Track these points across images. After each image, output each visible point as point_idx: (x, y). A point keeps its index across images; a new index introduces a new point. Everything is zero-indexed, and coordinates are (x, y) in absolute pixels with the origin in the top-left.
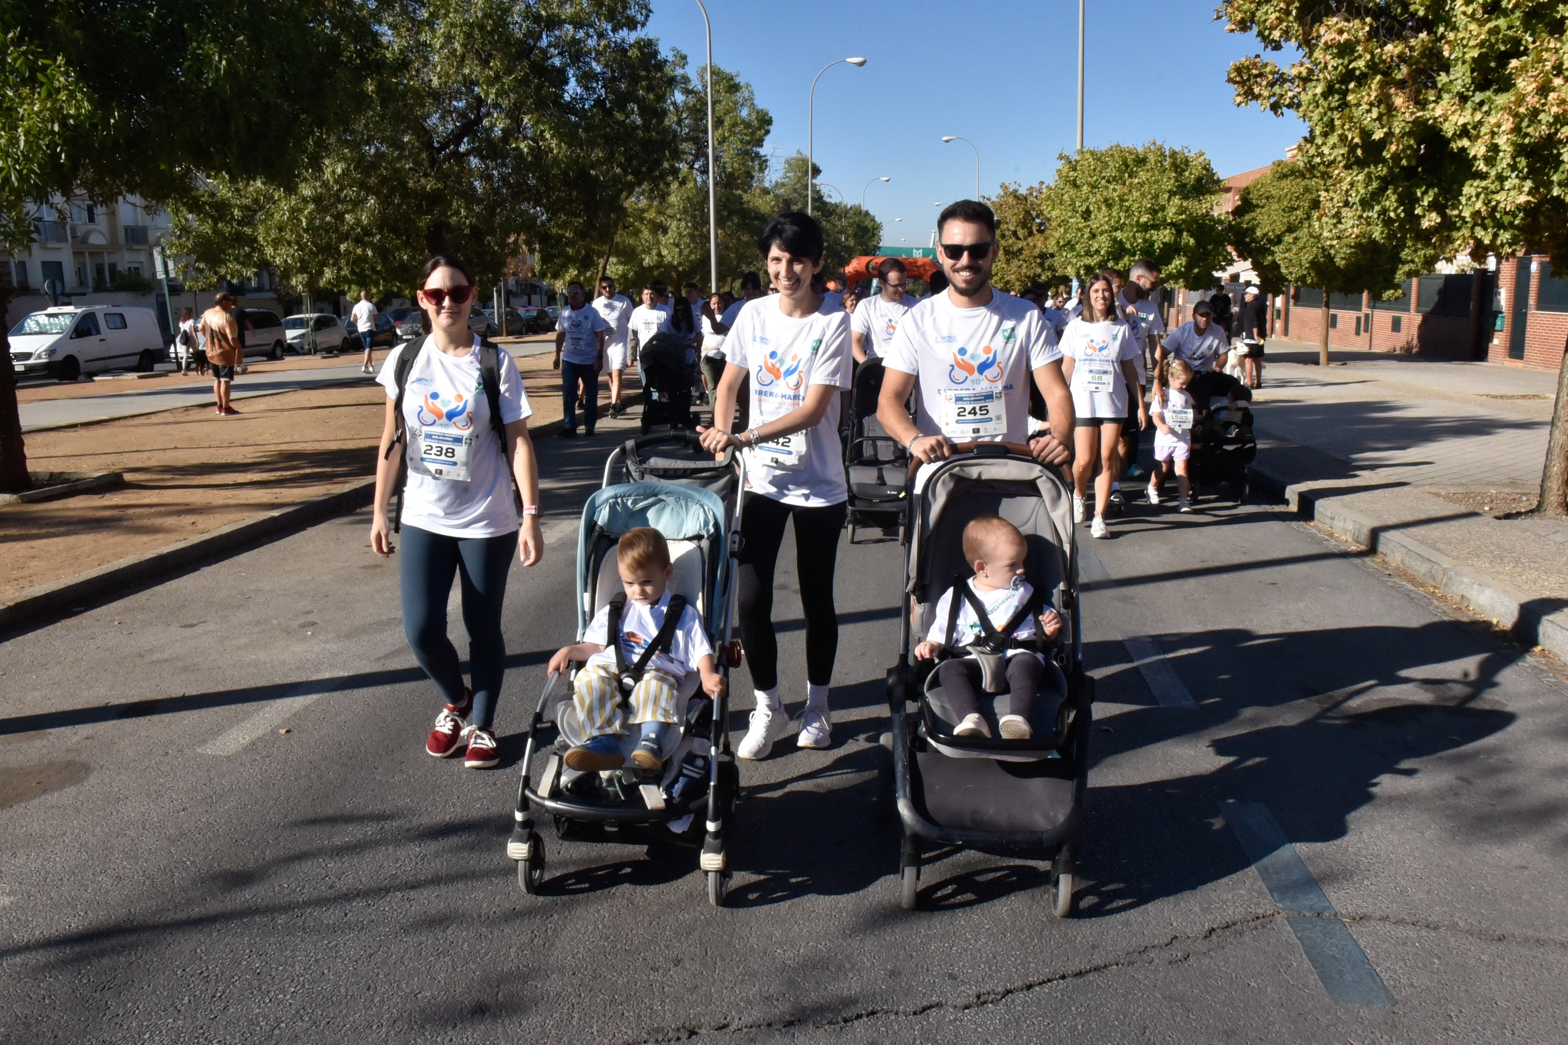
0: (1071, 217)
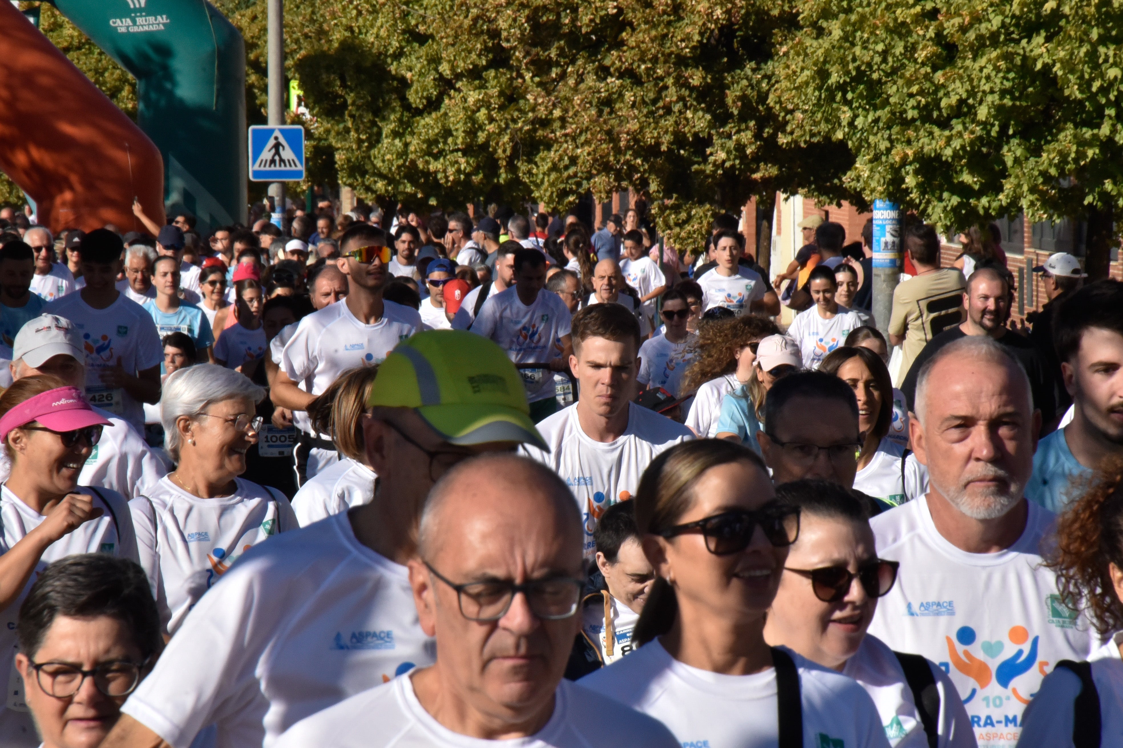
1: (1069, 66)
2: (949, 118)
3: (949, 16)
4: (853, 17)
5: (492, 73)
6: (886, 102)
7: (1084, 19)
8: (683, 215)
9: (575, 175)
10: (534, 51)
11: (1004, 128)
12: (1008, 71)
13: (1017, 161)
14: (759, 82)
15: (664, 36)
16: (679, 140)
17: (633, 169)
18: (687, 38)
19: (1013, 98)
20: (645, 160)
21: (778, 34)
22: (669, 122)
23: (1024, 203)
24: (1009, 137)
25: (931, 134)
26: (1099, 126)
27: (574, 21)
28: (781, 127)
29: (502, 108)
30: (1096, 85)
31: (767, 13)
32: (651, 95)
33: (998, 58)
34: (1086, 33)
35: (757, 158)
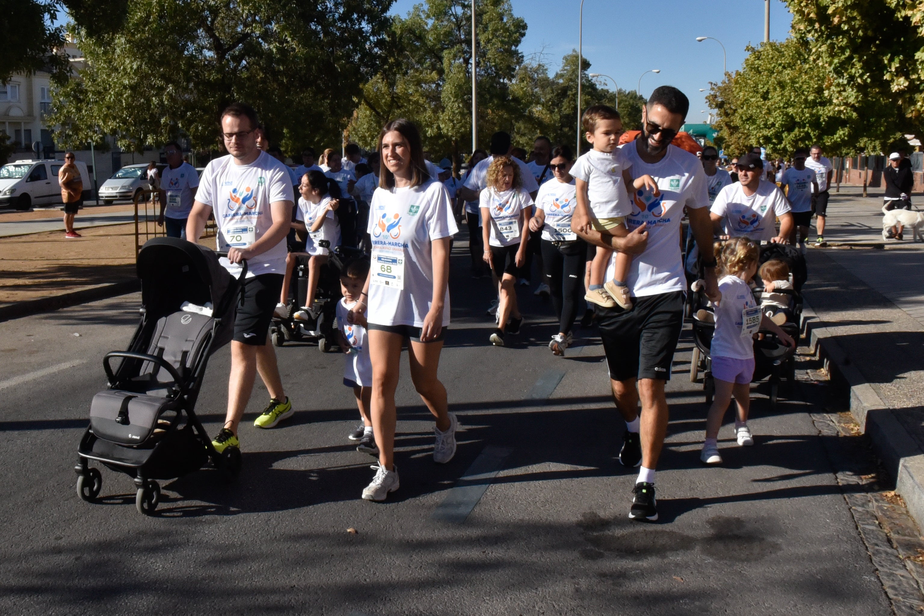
0: (752, 97)
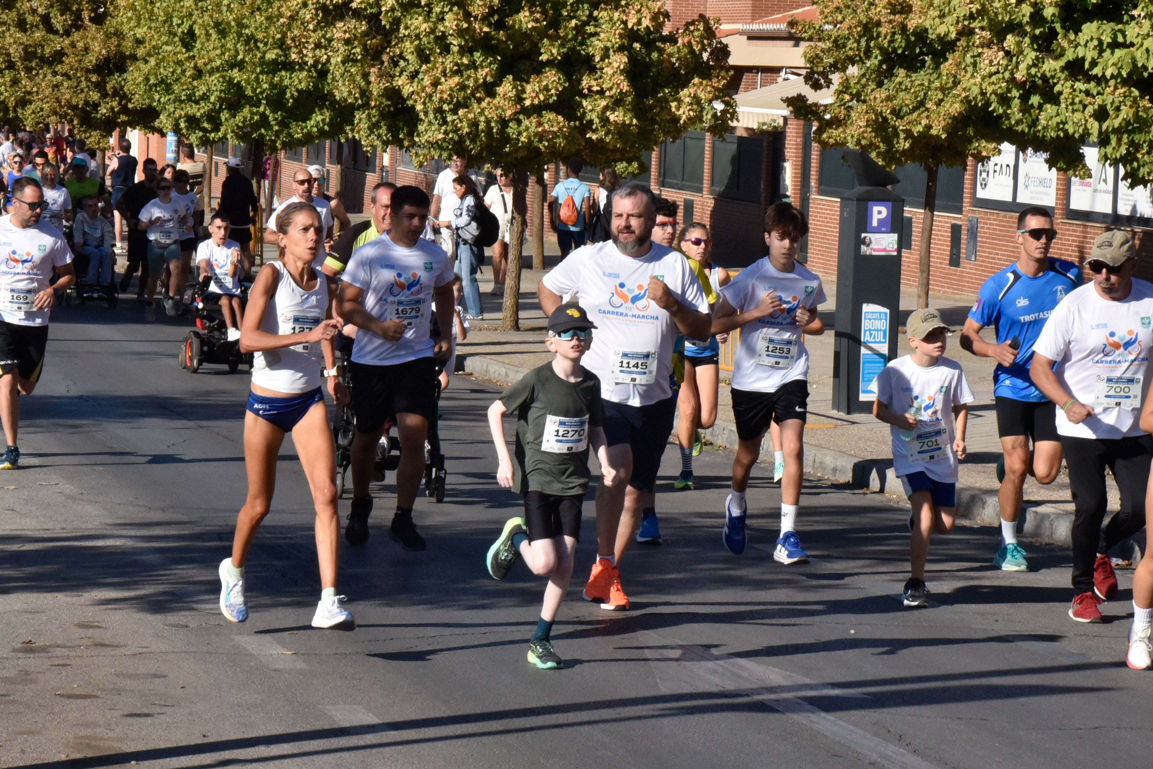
1: (248, 82)
2: (199, 100)
3: (199, 58)
4: (160, 57)
5: (7, 71)
6: (173, 92)
7: (254, 64)
8: (88, 135)
9: (42, 116)
10: (26, 63)
11: (221, 106)
12: (223, 82)
13: (226, 119)
14: (120, 82)
15: (81, 60)
16: (87, 103)
17: (67, 114)
18: (91, 62)
19: (225, 94)
20: (72, 111)
21: (129, 63)
22: (82, 96)
23: (229, 136)
24: (223, 110)
25: (191, 106)
26: (259, 107)
27: (42, 51)
28: (130, 100)
29: (11, 86)
30: (258, 91)
31: (124, 53)
32: (75, 84)
33: (219, 77)
34: (255, 69)
35: (119, 113)
